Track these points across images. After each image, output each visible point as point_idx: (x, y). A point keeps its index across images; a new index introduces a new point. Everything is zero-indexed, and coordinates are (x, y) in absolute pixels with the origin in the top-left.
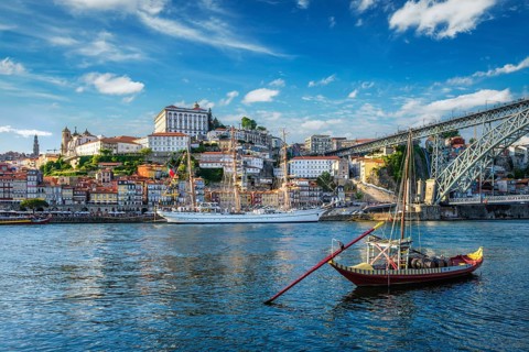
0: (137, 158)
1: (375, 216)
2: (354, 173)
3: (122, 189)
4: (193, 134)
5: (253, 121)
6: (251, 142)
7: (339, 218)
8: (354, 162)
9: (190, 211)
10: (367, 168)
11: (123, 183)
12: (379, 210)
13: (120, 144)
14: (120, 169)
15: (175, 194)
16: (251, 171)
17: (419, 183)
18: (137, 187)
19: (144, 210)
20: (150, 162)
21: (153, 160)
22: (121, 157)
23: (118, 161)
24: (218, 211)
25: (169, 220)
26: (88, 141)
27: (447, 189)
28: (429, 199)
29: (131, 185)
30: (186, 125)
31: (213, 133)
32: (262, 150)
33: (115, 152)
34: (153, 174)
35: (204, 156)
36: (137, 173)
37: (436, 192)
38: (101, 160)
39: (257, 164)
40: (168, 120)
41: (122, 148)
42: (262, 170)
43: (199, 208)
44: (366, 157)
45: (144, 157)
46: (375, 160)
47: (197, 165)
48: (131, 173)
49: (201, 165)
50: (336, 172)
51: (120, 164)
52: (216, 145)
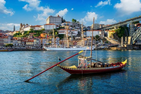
0: (40, 32)
1: (112, 48)
2: (106, 35)
3: (35, 41)
4: (57, 24)
5: (75, 20)
6: (74, 26)
7: (101, 49)
8: (106, 32)
9: (54, 47)
10: (110, 33)
11: (35, 39)
12: (113, 46)
13: (36, 27)
14: (35, 35)
15: (50, 42)
16: (74, 35)
17: (126, 38)
18: (40, 40)
19: (42, 47)
20: (44, 33)
22: (36, 31)
23: (35, 32)
24: (62, 47)
25: (48, 50)
26: (27, 27)
27: (135, 40)
28: (129, 43)
29: (38, 39)
30: (55, 22)
31: (63, 24)
32: (78, 29)
33: (34, 30)
34: (44, 36)
35: (60, 31)
36: (40, 36)
37: (131, 41)
38: (30, 32)
39: (76, 32)
40: (50, 20)
41: (37, 29)
42: (77, 35)
43: (56, 46)
44: (110, 30)
45: (43, 31)
46: (112, 31)
47: (58, 33)
48: (39, 36)
49: (59, 33)
50: (100, 35)
51: (35, 33)
52: (64, 27)
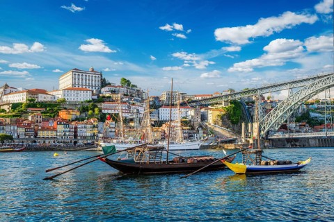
0: (56, 105)
1: (226, 146)
2: (204, 118)
3: (60, 128)
4: (91, 89)
5: (128, 81)
8: (203, 110)
9: (122, 143)
10: (212, 116)
11: (61, 124)
12: (226, 142)
13: (40, 95)
14: (44, 113)
18: (71, 126)
19: (75, 143)
20: (66, 109)
21: (67, 107)
22: (44, 105)
23: (41, 107)
27: (267, 129)
29: (66, 125)
31: (106, 88)
33: (36, 100)
34: (70, 117)
35: (103, 105)
36: (58, 116)
37: (260, 131)
38: (28, 106)
39: (141, 111)
40: (74, 78)
41: (42, 98)
44: (210, 107)
45: (60, 105)
46: (217, 109)
47: (100, 111)
48: (55, 116)
49: (103, 111)
50: (192, 117)
51: (44, 110)
52: (110, 97)
